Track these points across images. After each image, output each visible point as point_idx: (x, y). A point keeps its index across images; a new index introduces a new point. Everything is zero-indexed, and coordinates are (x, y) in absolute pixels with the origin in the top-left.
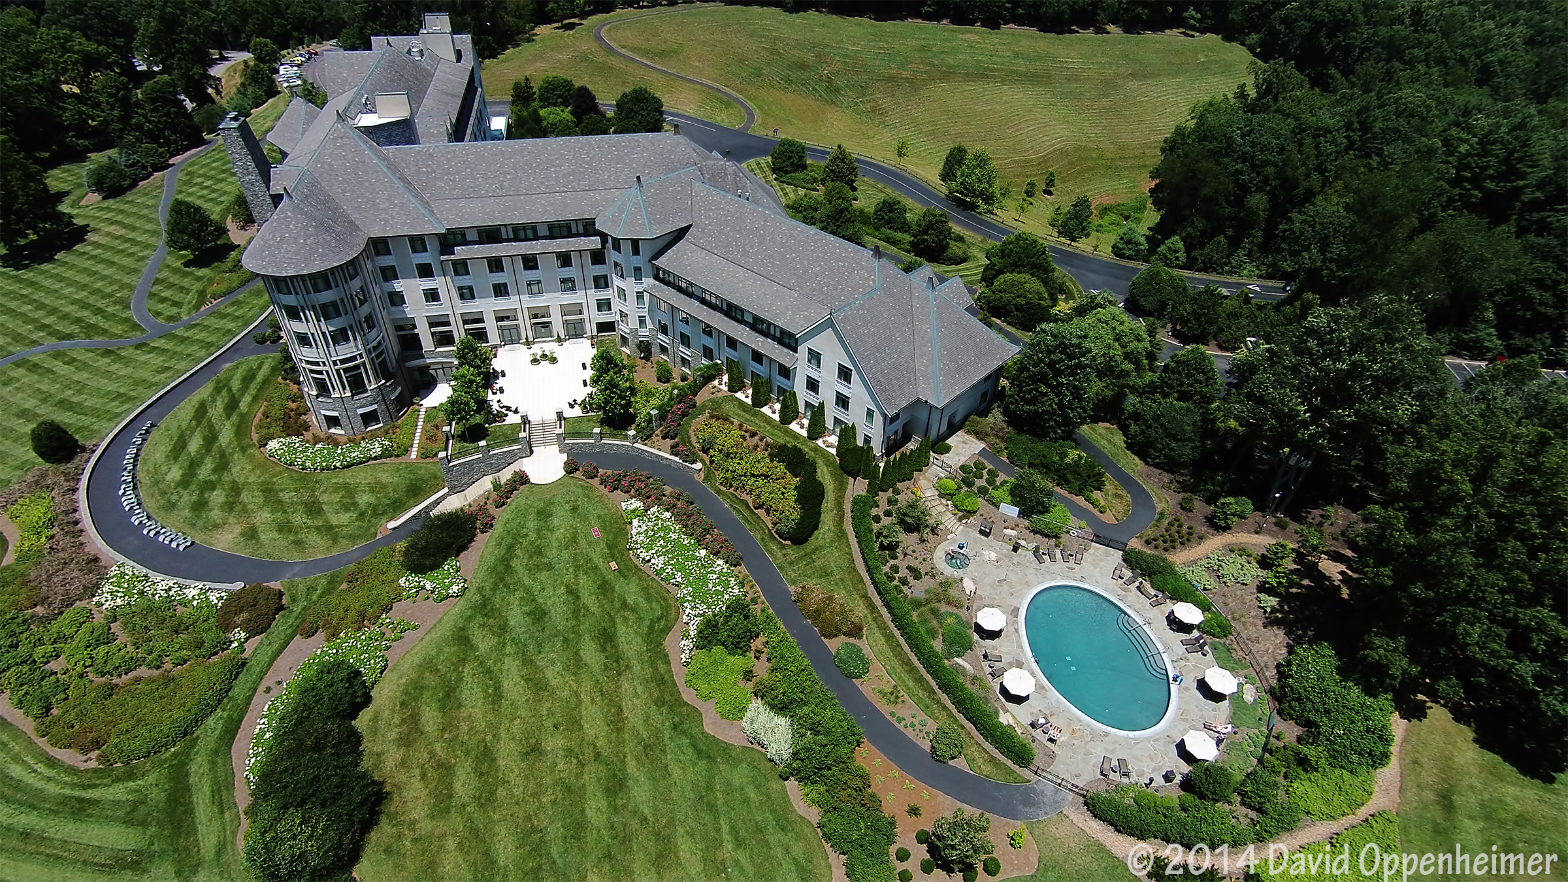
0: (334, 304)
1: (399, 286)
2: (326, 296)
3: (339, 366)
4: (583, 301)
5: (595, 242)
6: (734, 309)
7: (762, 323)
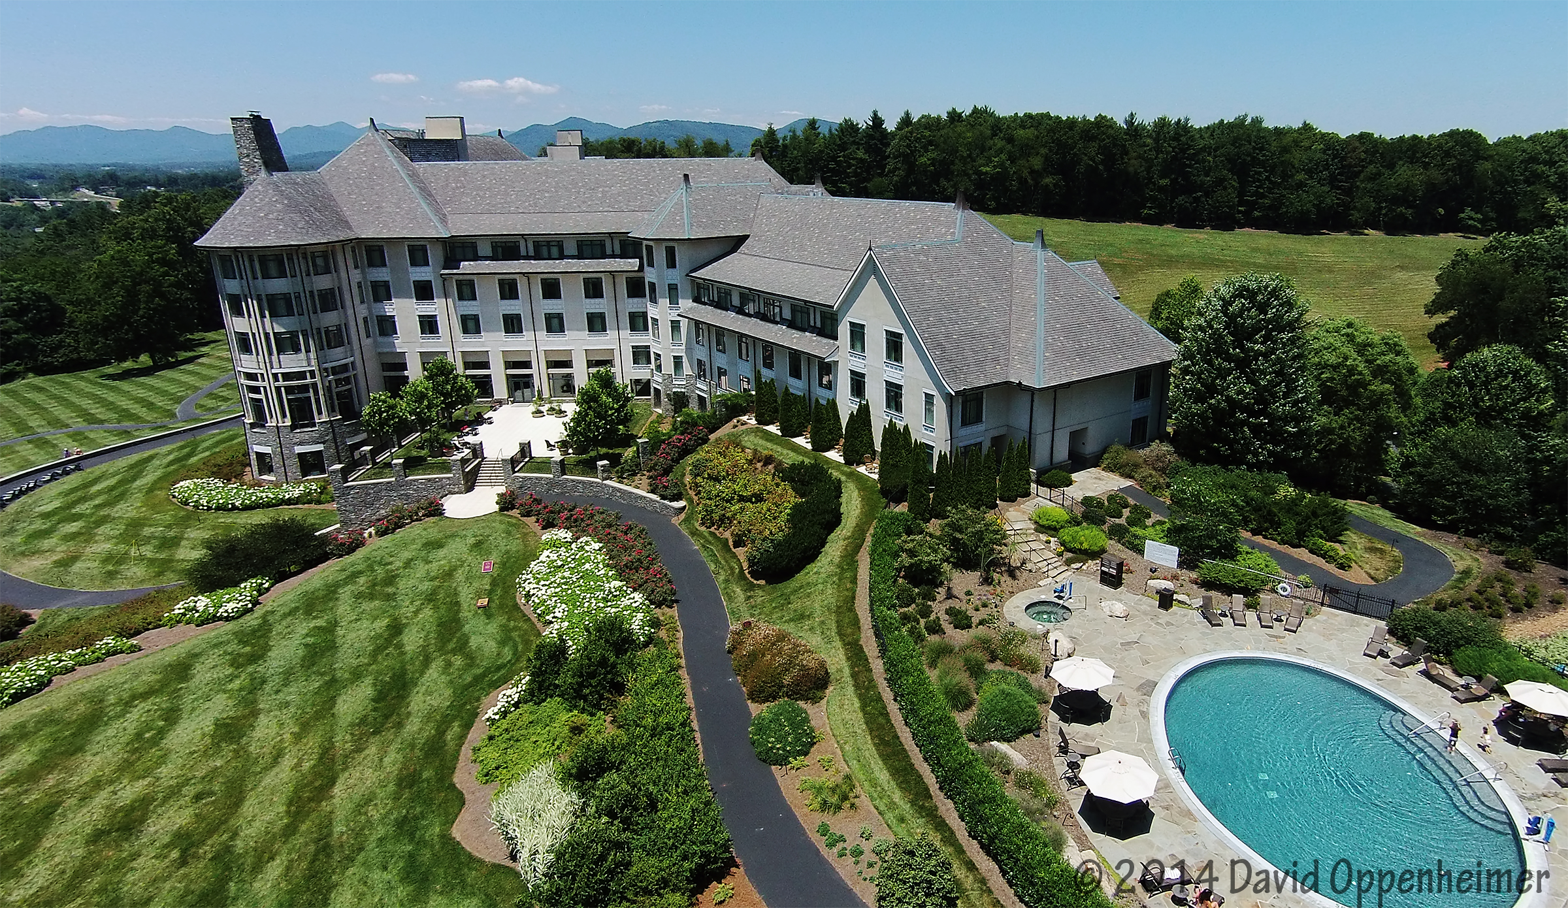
0: (286, 297)
1: (391, 308)
2: (278, 286)
3: (281, 383)
4: (615, 347)
5: (632, 264)
6: (772, 308)
7: (802, 314)
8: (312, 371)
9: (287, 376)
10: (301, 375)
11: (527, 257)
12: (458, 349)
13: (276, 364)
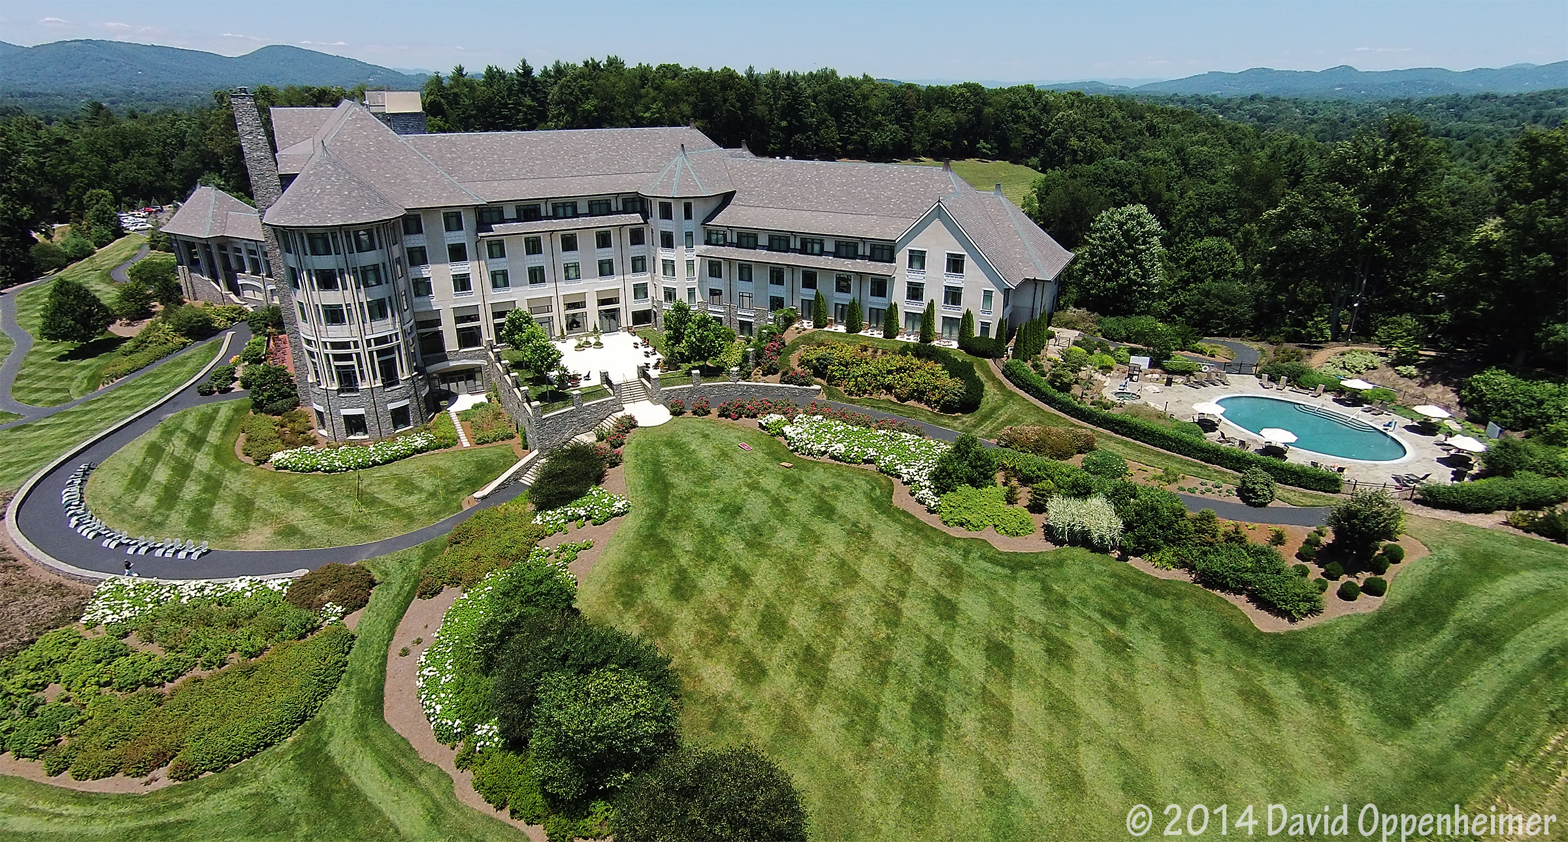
1: (426, 271)
4: (621, 286)
5: (636, 218)
6: (809, 244)
7: (847, 248)
8: (396, 334)
9: (378, 341)
10: (389, 338)
11: (548, 218)
12: (488, 302)
13: (368, 331)
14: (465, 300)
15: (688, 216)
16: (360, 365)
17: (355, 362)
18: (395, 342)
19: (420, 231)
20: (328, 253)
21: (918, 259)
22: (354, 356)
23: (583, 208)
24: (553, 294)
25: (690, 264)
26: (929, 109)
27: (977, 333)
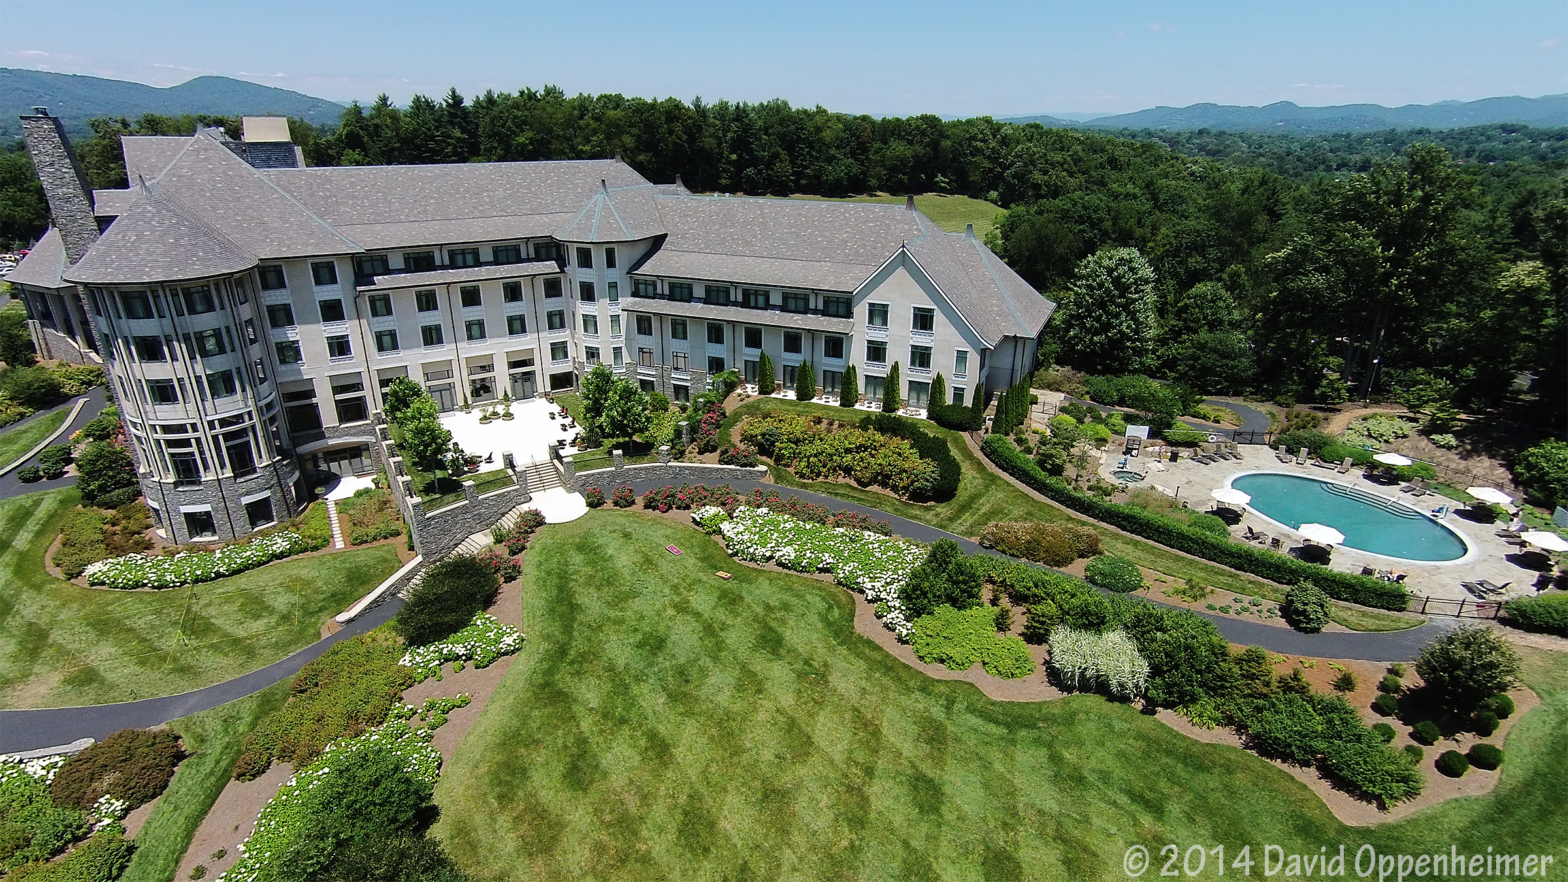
0: (216, 334)
1: (292, 334)
3: (218, 430)
4: (535, 346)
5: (551, 266)
6: (754, 297)
7: (796, 300)
8: (249, 413)
9: (224, 422)
10: (239, 418)
11: (443, 267)
12: (373, 368)
13: (210, 410)
14: (343, 367)
15: (611, 263)
16: (202, 453)
17: (194, 449)
18: (247, 423)
19: (282, 285)
20: (149, 315)
21: (879, 313)
22: (193, 441)
23: (486, 255)
24: (453, 357)
25: (615, 319)
26: (885, 142)
27: (949, 400)
